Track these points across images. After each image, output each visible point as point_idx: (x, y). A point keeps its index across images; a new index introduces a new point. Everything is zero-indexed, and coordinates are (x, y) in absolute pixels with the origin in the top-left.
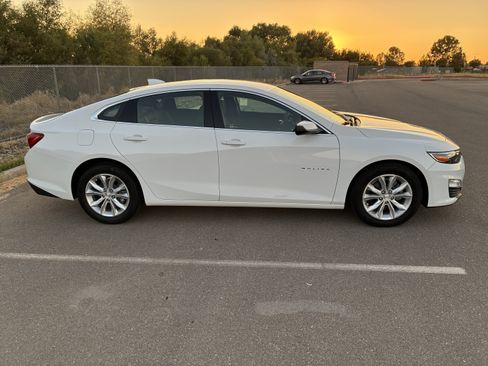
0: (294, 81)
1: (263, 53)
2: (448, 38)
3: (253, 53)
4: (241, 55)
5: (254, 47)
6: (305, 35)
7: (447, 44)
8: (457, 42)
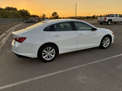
0: (26, 22)
1: (11, 15)
2: (55, 12)
3: (8, 15)
4: (5, 15)
5: (8, 13)
6: (22, 10)
7: (55, 14)
8: (57, 13)
